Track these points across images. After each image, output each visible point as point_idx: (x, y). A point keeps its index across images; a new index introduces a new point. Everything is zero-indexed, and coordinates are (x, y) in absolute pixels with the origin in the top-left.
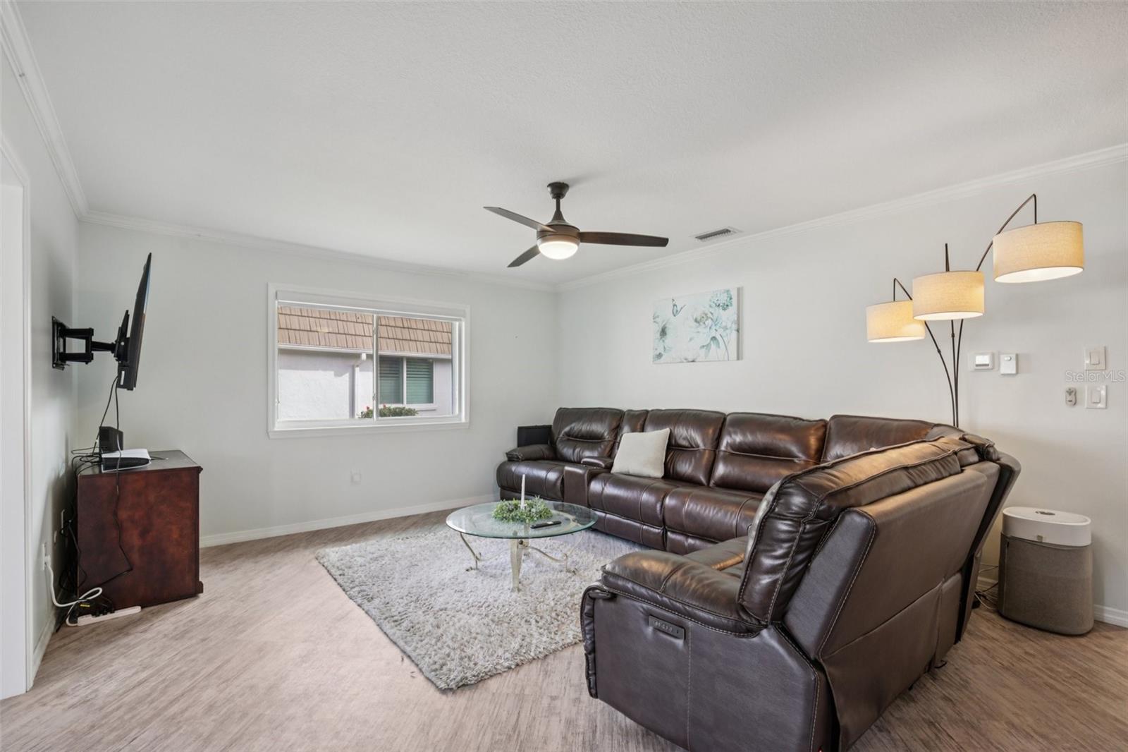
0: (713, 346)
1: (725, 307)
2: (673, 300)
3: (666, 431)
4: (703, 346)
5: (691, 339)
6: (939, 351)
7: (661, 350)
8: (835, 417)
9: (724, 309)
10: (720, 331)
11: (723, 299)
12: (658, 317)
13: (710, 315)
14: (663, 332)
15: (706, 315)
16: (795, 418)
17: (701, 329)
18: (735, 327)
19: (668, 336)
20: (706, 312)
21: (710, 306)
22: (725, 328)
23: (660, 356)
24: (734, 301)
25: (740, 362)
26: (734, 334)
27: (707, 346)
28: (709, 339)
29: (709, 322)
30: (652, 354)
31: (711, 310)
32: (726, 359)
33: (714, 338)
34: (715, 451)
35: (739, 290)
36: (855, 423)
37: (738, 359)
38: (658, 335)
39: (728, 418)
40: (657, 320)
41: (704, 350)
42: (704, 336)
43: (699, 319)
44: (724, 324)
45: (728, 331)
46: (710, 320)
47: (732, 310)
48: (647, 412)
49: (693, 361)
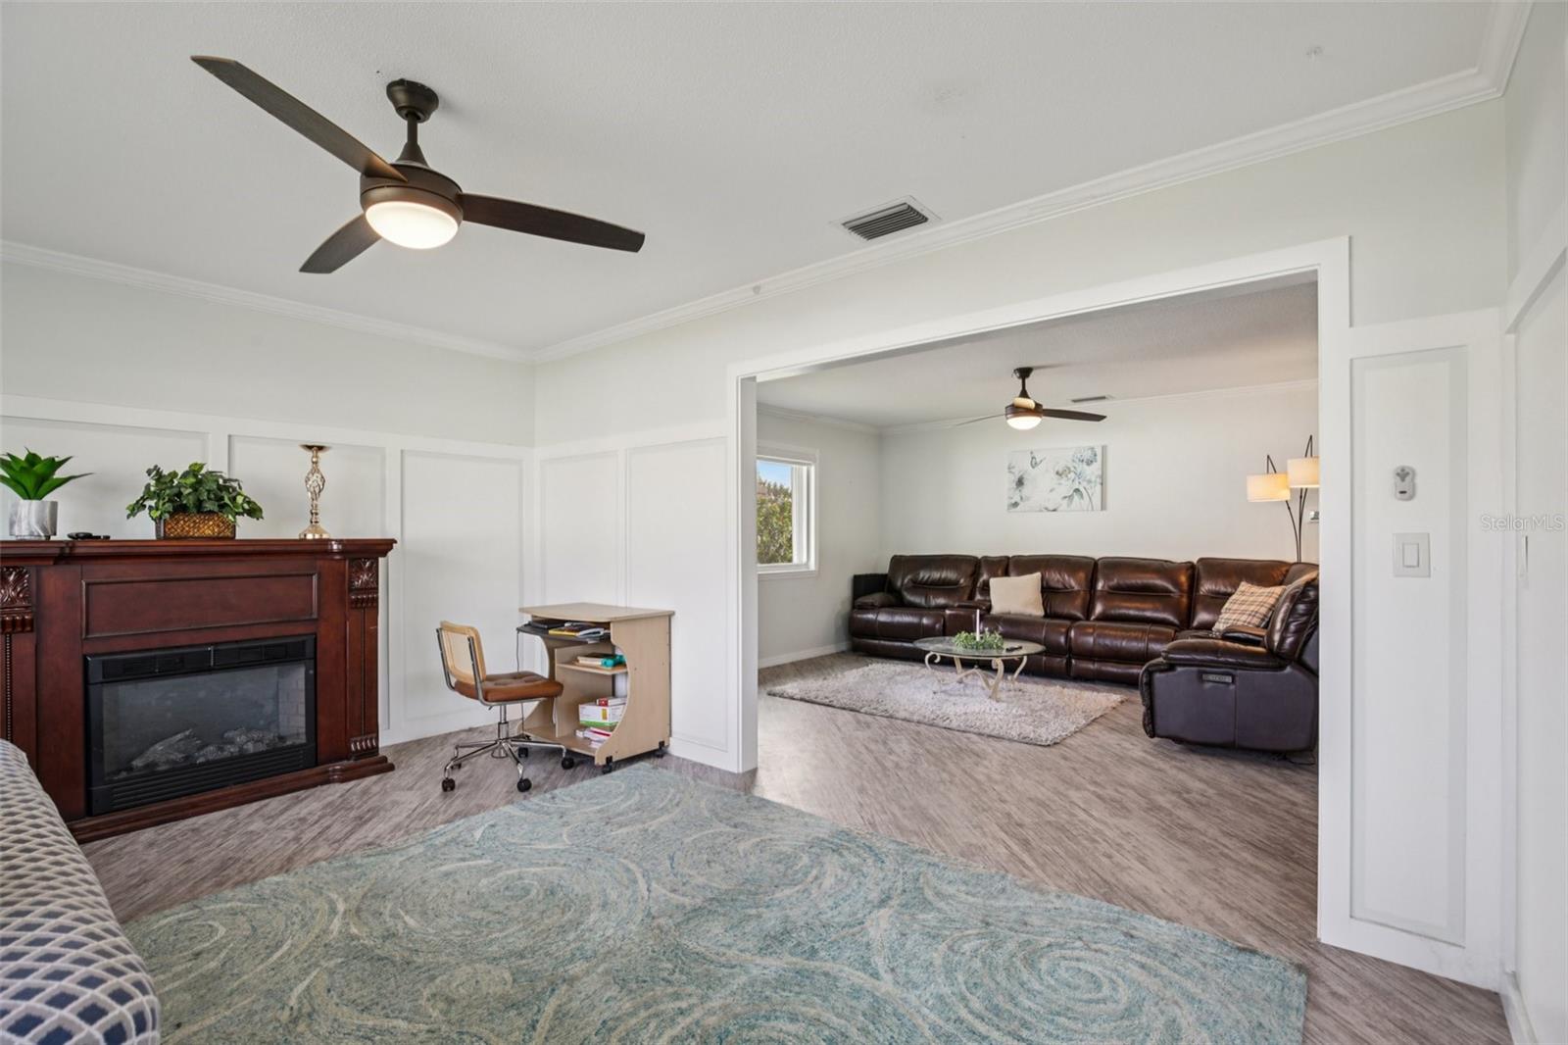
0: (1076, 498)
1: (1089, 463)
2: (1032, 453)
3: (1037, 575)
4: (1065, 497)
5: (1051, 491)
6: (1289, 508)
7: (1017, 498)
8: (1201, 560)
9: (1088, 464)
10: (1085, 484)
11: (1088, 455)
12: (1013, 467)
13: (1072, 469)
14: (1020, 482)
15: (1069, 468)
16: (1166, 561)
17: (1063, 481)
18: (1099, 481)
19: (1025, 486)
20: (1069, 466)
21: (1073, 461)
22: (1089, 482)
23: (1016, 505)
24: (1099, 458)
25: (1104, 512)
26: (1099, 487)
27: (1071, 497)
28: (1072, 491)
29: (1072, 475)
30: (1006, 502)
31: (1074, 464)
32: (1090, 508)
33: (1077, 490)
34: (1090, 591)
35: (1104, 448)
36: (1223, 564)
37: (1102, 509)
38: (1014, 485)
39: (1099, 563)
40: (1013, 470)
41: (1066, 501)
42: (1066, 487)
43: (1060, 472)
44: (1088, 478)
45: (1093, 485)
46: (1072, 474)
47: (1097, 466)
48: (1008, 558)
49: (1054, 510)
